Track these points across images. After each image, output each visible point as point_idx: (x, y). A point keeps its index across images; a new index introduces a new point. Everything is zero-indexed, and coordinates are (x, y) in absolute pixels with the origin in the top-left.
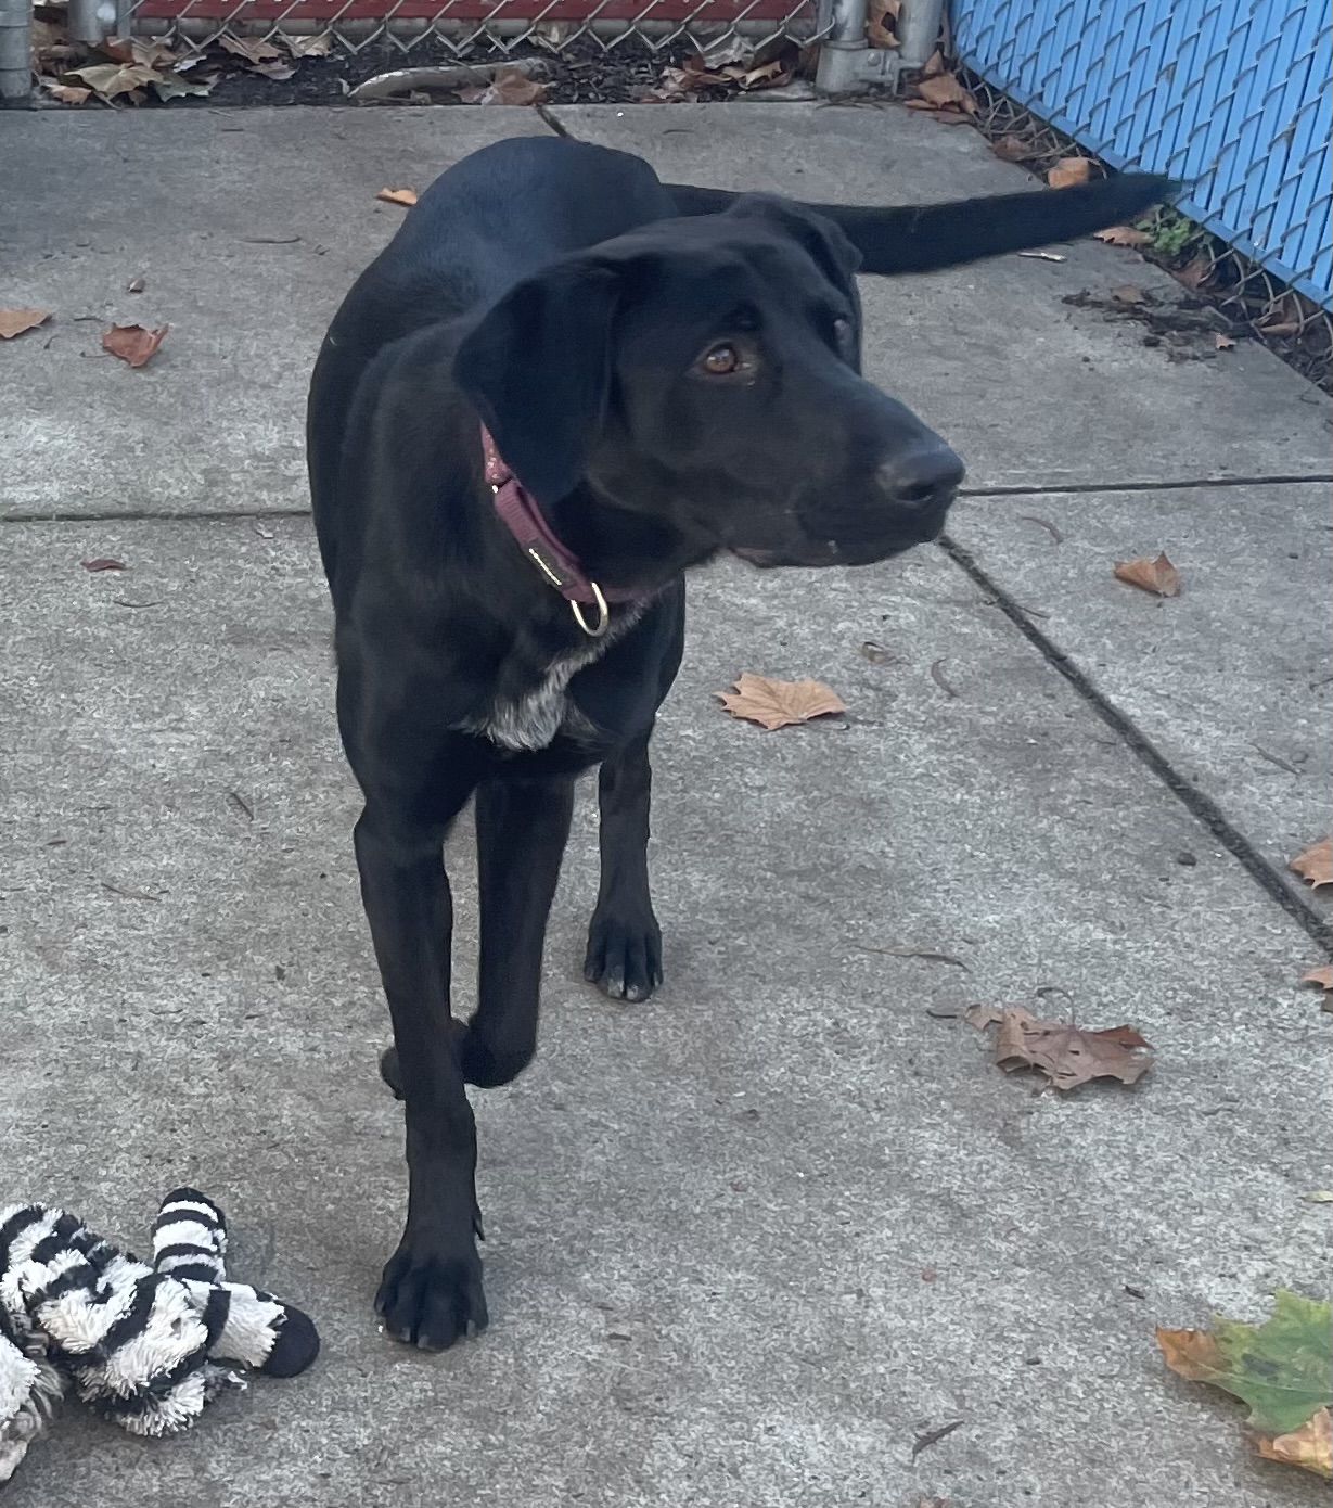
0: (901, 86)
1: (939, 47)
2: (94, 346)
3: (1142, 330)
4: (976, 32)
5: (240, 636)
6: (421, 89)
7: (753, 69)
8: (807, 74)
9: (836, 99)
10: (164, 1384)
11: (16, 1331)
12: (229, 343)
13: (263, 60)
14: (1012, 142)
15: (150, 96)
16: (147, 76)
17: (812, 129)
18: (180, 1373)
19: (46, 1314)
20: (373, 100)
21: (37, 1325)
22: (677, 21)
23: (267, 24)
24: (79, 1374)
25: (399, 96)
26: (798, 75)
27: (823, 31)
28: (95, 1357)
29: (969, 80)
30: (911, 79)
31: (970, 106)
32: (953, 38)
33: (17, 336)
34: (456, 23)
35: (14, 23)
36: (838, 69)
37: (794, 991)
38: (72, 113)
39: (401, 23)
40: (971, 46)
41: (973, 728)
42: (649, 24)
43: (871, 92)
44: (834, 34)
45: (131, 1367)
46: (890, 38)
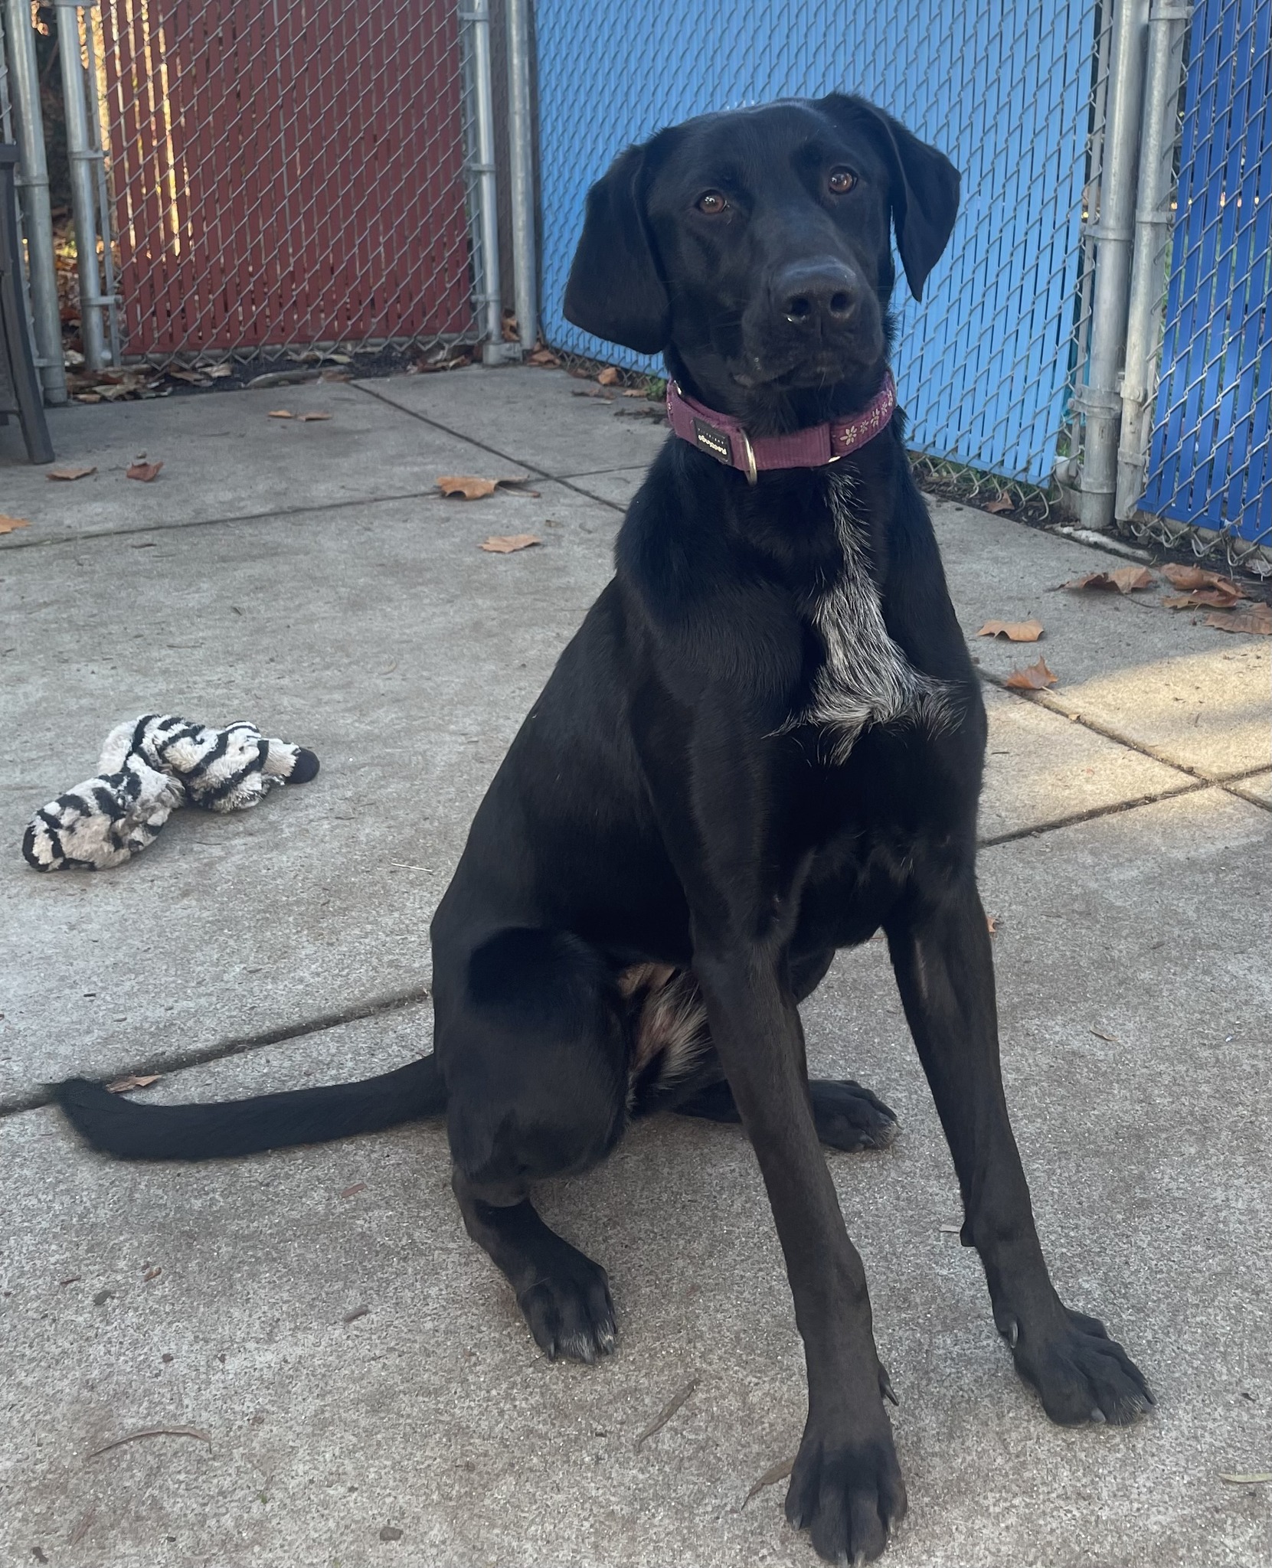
0: (524, 359)
1: (538, 340)
2: (123, 476)
3: (651, 420)
4: (554, 330)
5: (223, 559)
6: (285, 379)
7: (451, 360)
8: (478, 360)
9: (494, 366)
10: (239, 777)
11: (154, 764)
12: (197, 469)
13: (196, 380)
14: (580, 371)
15: (135, 395)
16: (132, 387)
17: (485, 377)
18: (247, 771)
19: (170, 752)
20: (257, 386)
21: (165, 760)
22: (409, 336)
23: (196, 353)
24: (192, 784)
25: (273, 384)
26: (474, 361)
27: (482, 336)
28: (199, 770)
29: (556, 351)
30: (528, 355)
31: (558, 361)
32: (544, 336)
33: (78, 478)
34: (297, 346)
35: (54, 364)
36: (493, 353)
37: (536, 628)
38: (93, 407)
39: (268, 348)
40: (553, 337)
41: (602, 541)
42: (396, 339)
43: (511, 362)
44: (488, 337)
45: (221, 770)
46: (514, 337)
